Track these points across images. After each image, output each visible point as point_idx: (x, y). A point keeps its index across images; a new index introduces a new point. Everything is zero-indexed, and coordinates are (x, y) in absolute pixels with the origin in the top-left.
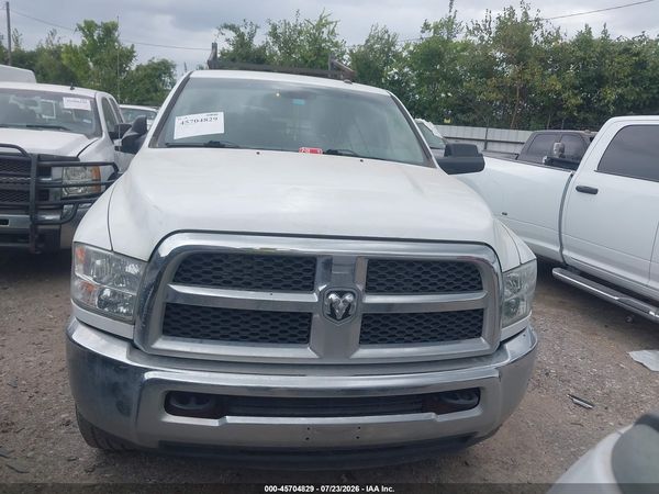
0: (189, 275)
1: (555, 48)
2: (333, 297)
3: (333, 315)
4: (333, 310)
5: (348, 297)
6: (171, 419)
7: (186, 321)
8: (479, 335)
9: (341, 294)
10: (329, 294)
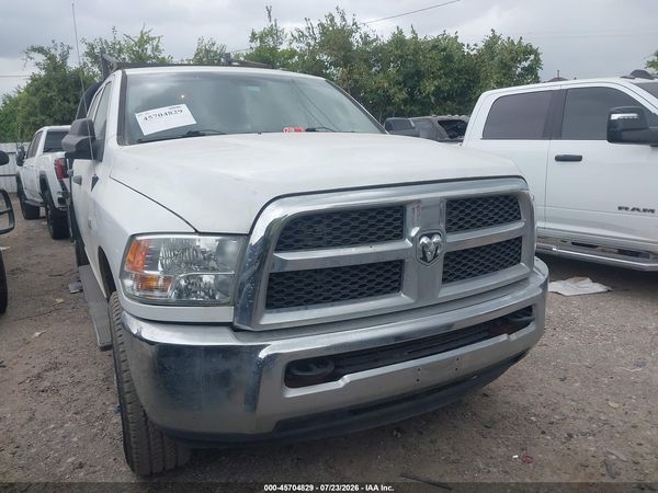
0: (290, 241)
1: (376, 48)
2: (424, 240)
3: (424, 258)
4: (424, 253)
5: (436, 239)
6: (293, 393)
7: (290, 289)
8: (519, 261)
9: (430, 236)
10: (420, 239)
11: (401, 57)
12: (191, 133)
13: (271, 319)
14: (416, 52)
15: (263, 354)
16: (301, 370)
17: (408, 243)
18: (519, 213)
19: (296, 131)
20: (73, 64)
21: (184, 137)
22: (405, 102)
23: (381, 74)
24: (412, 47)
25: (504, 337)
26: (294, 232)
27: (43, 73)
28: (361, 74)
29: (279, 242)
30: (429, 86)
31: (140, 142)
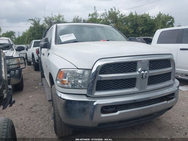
0: (103, 71)
1: (125, 18)
2: (143, 72)
3: (143, 78)
4: (142, 76)
5: (146, 72)
6: (103, 115)
7: (103, 85)
8: (170, 79)
9: (144, 71)
10: (141, 72)
11: (132, 20)
12: (75, 41)
13: (97, 94)
14: (136, 19)
15: (95, 104)
16: (106, 109)
17: (138, 73)
18: (171, 65)
19: (104, 41)
20: (41, 23)
21: (73, 42)
22: (133, 33)
23: (126, 25)
24: (135, 17)
25: (166, 102)
26: (105, 69)
27: (33, 26)
28: (120, 25)
29: (100, 72)
30: (140, 29)
31: (61, 44)
